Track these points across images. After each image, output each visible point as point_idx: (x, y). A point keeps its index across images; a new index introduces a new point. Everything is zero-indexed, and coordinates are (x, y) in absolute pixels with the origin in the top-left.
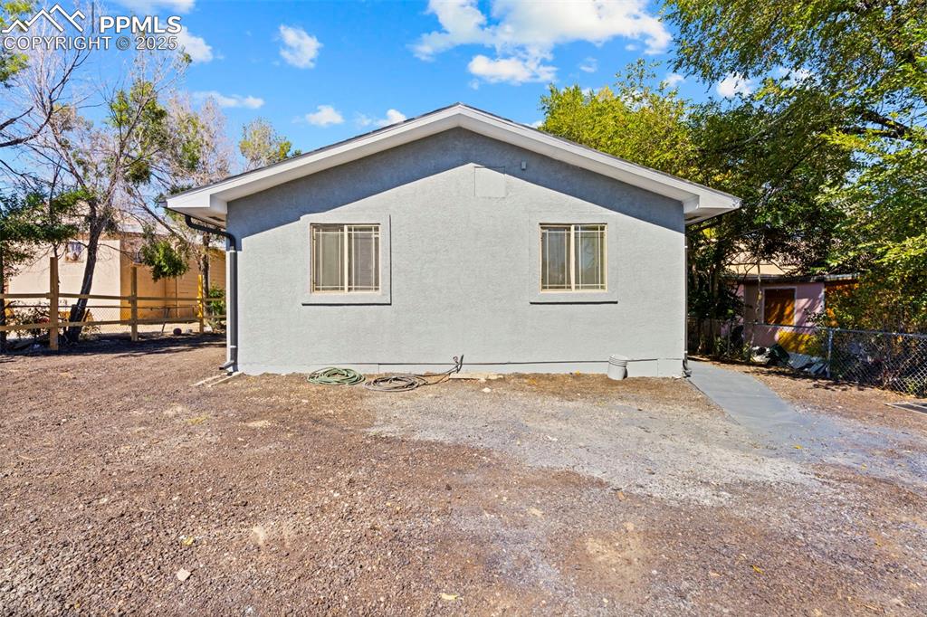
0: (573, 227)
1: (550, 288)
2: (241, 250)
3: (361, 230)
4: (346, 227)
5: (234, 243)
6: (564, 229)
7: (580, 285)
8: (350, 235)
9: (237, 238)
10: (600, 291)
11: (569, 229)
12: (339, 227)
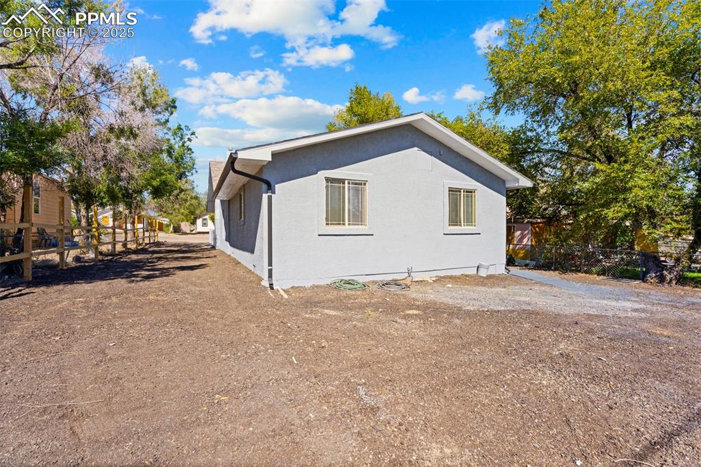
0: (462, 191)
1: (452, 225)
2: (274, 193)
3: (356, 184)
4: (346, 182)
5: (270, 188)
6: (456, 191)
7: (465, 224)
8: (349, 187)
9: (272, 184)
10: (473, 227)
11: (460, 192)
12: (342, 181)
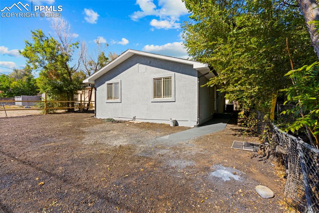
1: (157, 97)
2: (97, 91)
3: (116, 84)
6: (160, 79)
7: (164, 96)
8: (114, 86)
9: (96, 88)
10: (170, 98)
12: (112, 84)
